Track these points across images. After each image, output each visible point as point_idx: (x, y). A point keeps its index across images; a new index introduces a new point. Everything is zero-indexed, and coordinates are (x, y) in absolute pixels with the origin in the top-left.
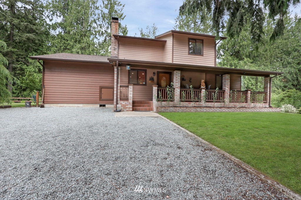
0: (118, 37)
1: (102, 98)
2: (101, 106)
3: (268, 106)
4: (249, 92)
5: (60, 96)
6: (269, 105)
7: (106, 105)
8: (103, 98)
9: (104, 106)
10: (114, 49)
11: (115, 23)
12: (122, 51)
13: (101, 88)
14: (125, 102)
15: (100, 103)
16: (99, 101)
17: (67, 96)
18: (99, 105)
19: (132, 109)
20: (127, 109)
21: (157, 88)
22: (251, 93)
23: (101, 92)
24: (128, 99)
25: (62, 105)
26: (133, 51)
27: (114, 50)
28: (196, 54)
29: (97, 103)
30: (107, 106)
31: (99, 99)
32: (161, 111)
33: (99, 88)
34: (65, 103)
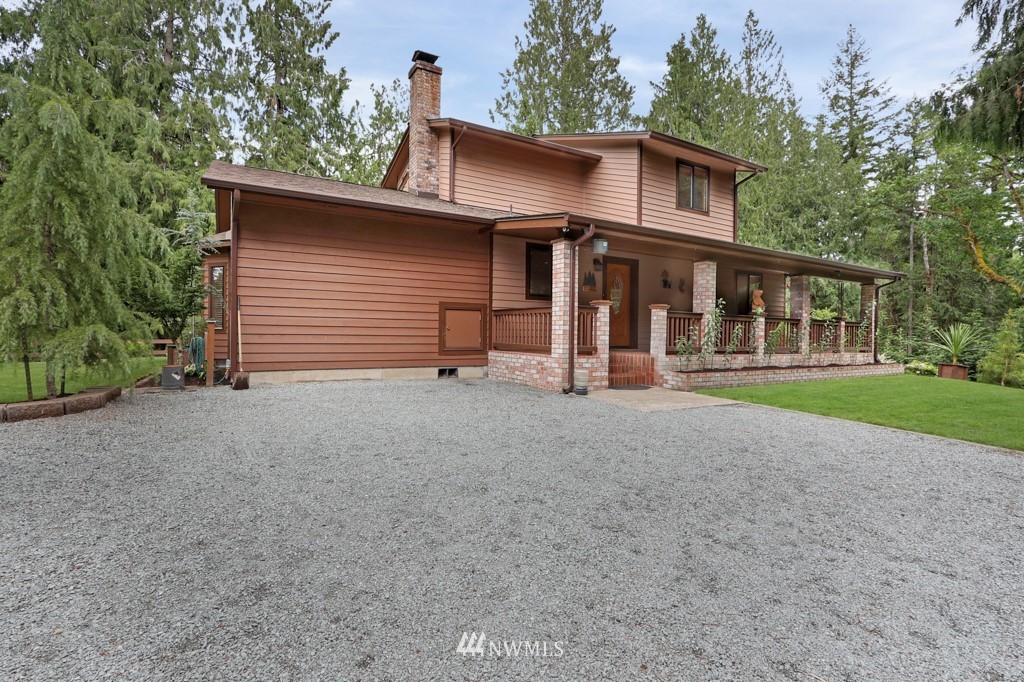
0: (465, 128)
1: (447, 345)
2: (441, 373)
3: (872, 361)
4: (843, 323)
5: (302, 340)
6: (875, 356)
7: (459, 369)
8: (450, 344)
9: (452, 372)
10: (426, 165)
11: (430, 74)
12: (467, 178)
13: (445, 307)
14: (590, 361)
15: (438, 363)
16: (436, 356)
17: (326, 340)
18: (436, 370)
19: (606, 383)
20: (596, 383)
21: (665, 314)
22: (847, 327)
23: (442, 321)
24: (596, 349)
25: (307, 375)
26: (499, 179)
27: (428, 169)
28: (692, 209)
29: (431, 363)
30: (462, 372)
31: (436, 349)
32: (695, 384)
33: (436, 309)
34: (320, 365)
